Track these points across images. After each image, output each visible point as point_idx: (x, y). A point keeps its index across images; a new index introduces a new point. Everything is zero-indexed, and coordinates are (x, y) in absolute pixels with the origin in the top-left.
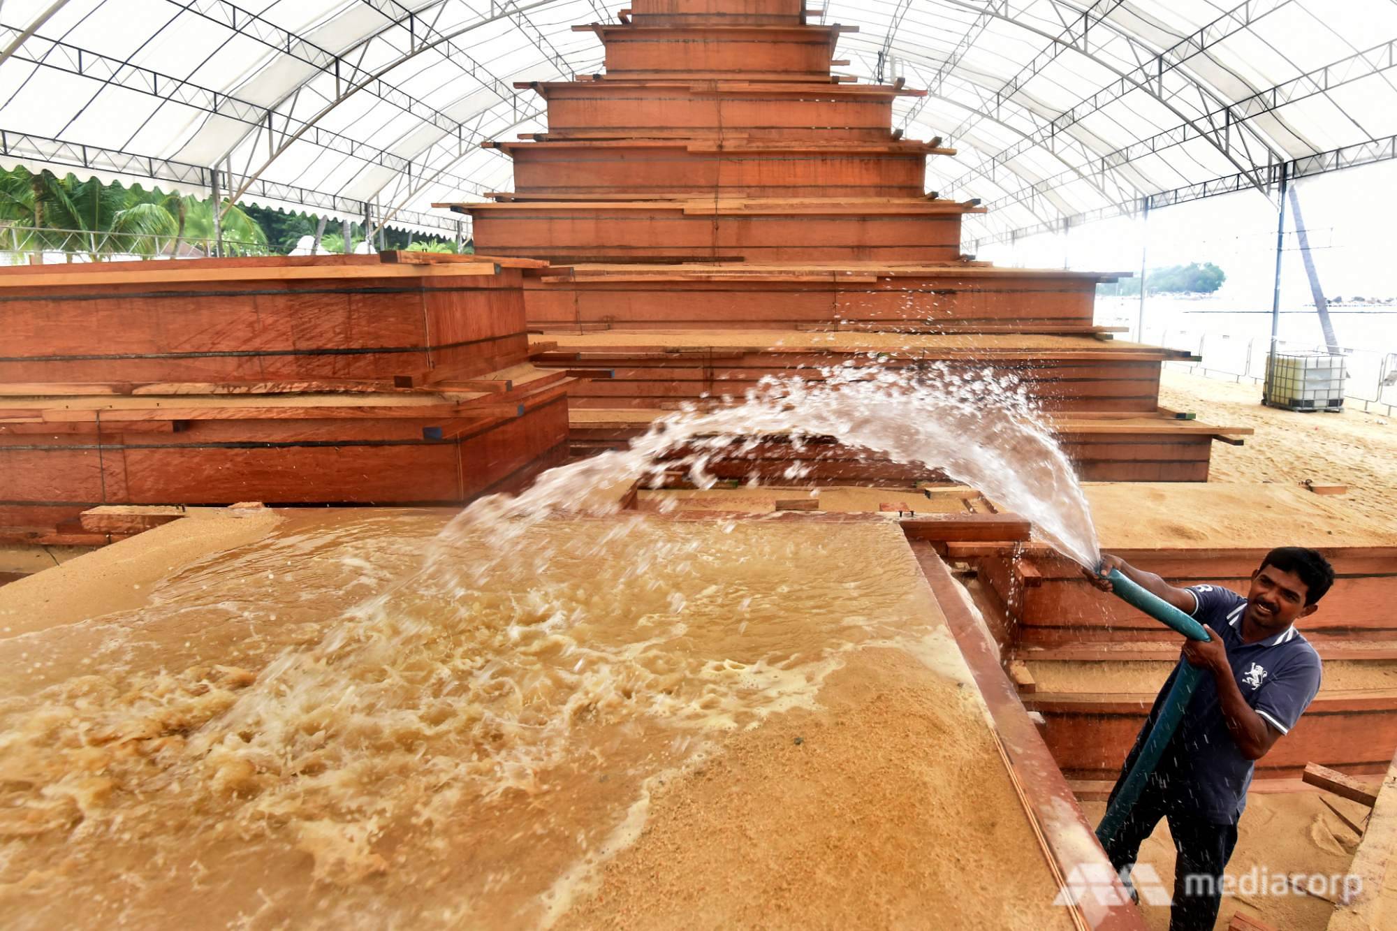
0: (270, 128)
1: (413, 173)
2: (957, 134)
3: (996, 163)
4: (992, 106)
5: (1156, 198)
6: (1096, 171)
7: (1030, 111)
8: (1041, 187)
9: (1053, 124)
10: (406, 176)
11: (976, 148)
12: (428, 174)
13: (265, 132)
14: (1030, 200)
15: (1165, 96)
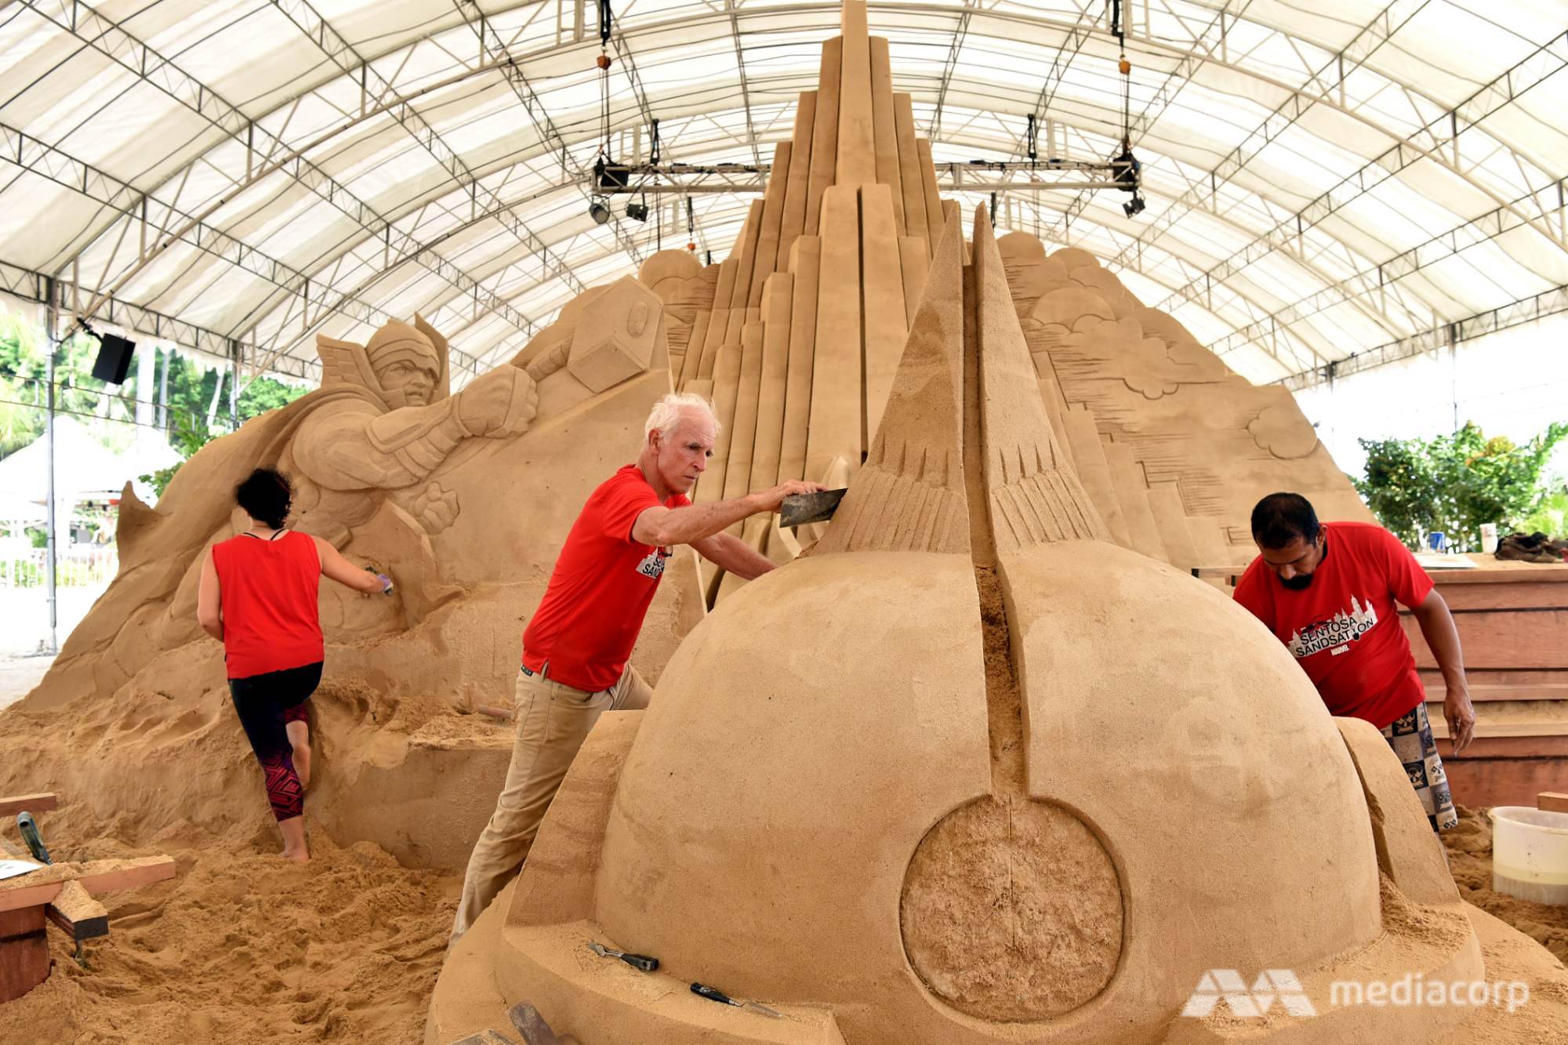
0: (143, 219)
1: (310, 296)
2: (1148, 237)
3: (1212, 282)
4: (1205, 190)
5: (1465, 324)
6: (1371, 286)
7: (1263, 197)
8: (1286, 318)
9: (1299, 216)
10: (300, 300)
11: (1178, 258)
12: (332, 299)
13: (136, 224)
14: (1269, 339)
15: (1464, 165)
